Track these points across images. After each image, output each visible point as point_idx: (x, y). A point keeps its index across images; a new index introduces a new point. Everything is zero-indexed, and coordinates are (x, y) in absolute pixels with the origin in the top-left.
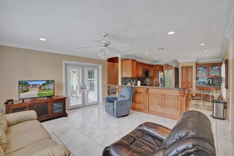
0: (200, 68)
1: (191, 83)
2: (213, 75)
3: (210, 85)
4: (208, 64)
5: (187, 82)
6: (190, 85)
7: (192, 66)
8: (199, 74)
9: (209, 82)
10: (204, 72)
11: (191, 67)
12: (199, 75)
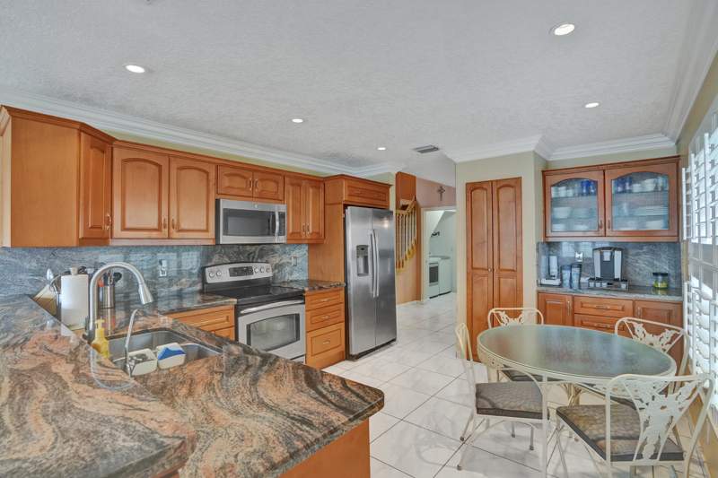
0: (562, 191)
1: (516, 272)
2: (632, 226)
3: (613, 283)
4: (603, 168)
5: (495, 270)
6: (507, 284)
7: (518, 181)
8: (556, 221)
9: (607, 266)
10: (582, 212)
11: (515, 184)
12: (559, 227)
